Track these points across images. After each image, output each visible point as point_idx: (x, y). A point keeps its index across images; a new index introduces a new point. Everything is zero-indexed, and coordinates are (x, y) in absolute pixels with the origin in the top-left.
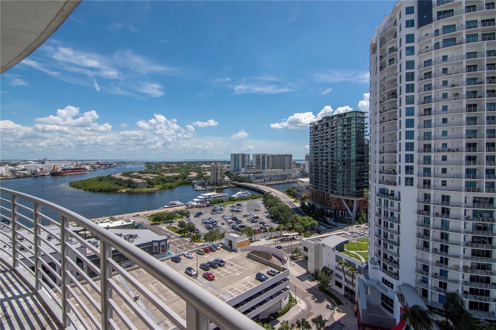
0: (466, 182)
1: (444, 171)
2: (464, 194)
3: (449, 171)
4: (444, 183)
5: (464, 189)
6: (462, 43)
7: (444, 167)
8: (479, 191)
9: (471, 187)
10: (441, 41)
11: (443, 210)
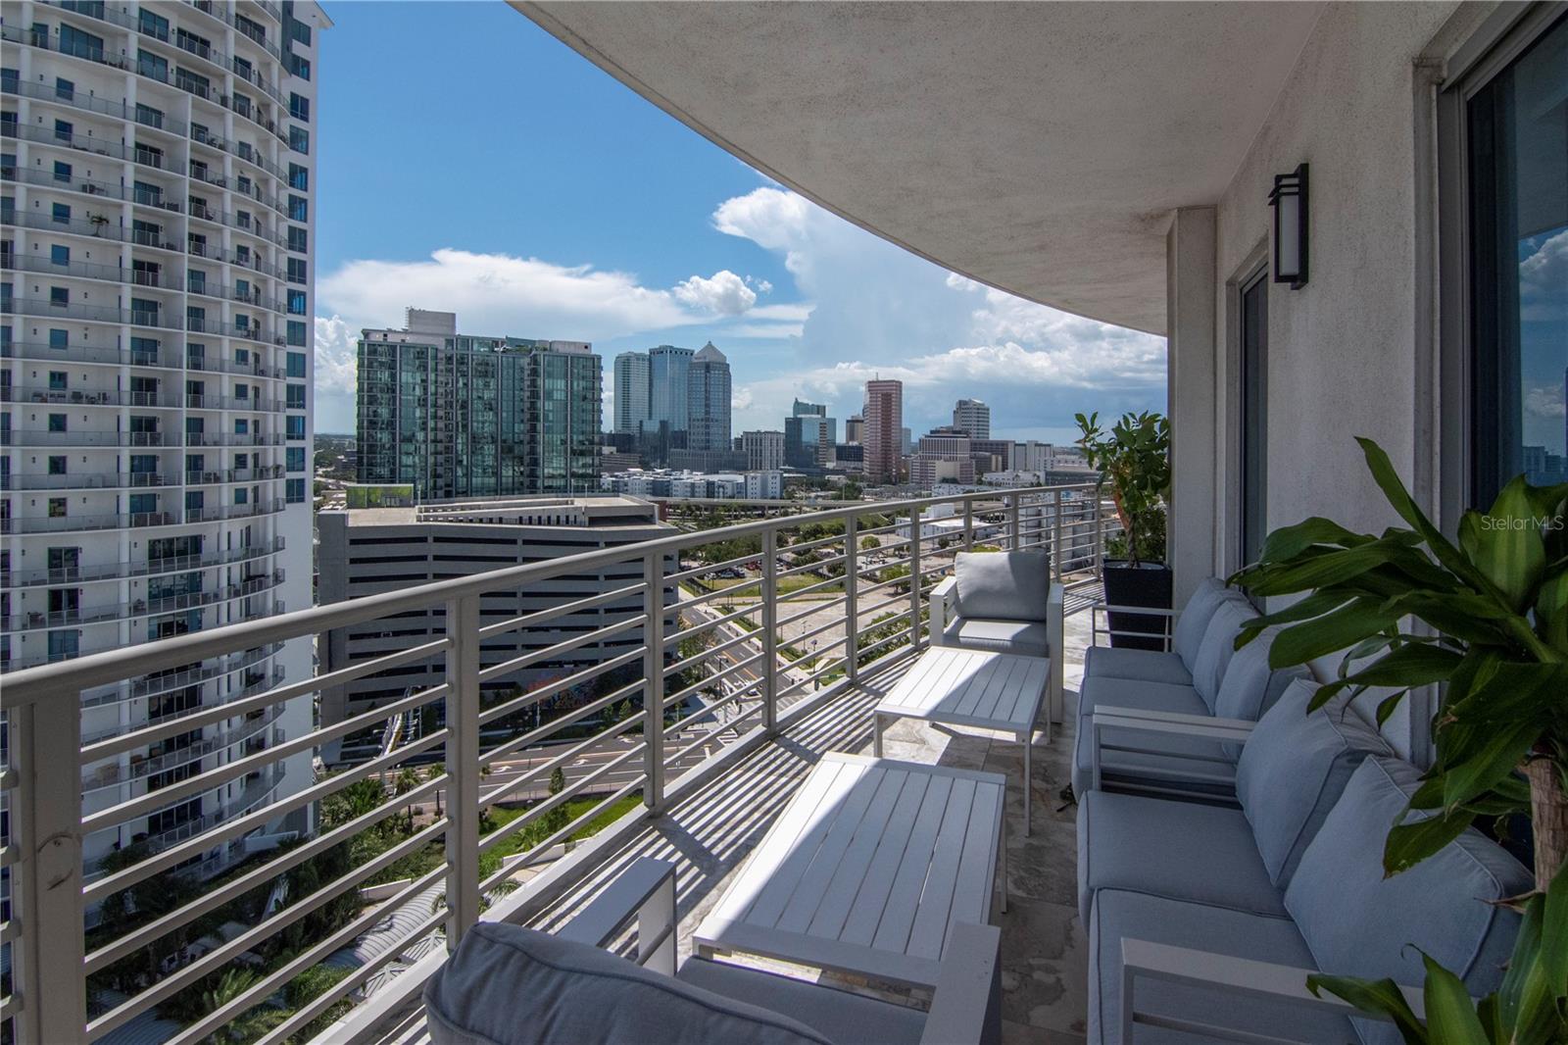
0: (132, 496)
1: (58, 465)
2: (126, 535)
3: (74, 465)
4: (58, 507)
5: (125, 520)
6: (127, 68)
7: (57, 451)
8: (169, 520)
9: (144, 511)
10: (54, 25)
11: (55, 597)
